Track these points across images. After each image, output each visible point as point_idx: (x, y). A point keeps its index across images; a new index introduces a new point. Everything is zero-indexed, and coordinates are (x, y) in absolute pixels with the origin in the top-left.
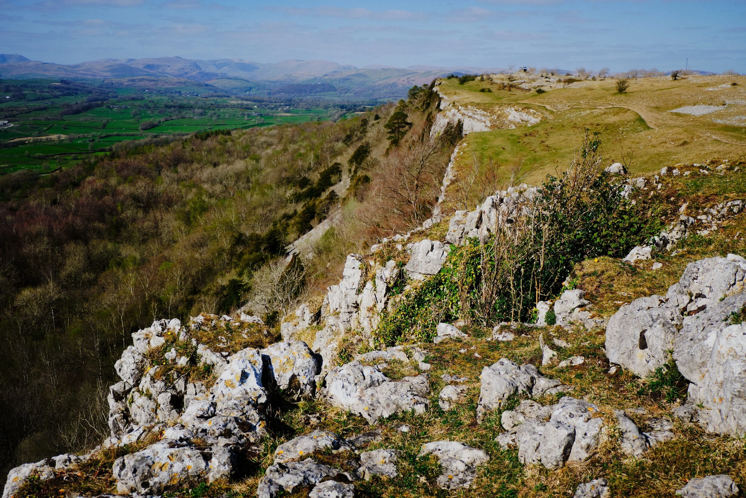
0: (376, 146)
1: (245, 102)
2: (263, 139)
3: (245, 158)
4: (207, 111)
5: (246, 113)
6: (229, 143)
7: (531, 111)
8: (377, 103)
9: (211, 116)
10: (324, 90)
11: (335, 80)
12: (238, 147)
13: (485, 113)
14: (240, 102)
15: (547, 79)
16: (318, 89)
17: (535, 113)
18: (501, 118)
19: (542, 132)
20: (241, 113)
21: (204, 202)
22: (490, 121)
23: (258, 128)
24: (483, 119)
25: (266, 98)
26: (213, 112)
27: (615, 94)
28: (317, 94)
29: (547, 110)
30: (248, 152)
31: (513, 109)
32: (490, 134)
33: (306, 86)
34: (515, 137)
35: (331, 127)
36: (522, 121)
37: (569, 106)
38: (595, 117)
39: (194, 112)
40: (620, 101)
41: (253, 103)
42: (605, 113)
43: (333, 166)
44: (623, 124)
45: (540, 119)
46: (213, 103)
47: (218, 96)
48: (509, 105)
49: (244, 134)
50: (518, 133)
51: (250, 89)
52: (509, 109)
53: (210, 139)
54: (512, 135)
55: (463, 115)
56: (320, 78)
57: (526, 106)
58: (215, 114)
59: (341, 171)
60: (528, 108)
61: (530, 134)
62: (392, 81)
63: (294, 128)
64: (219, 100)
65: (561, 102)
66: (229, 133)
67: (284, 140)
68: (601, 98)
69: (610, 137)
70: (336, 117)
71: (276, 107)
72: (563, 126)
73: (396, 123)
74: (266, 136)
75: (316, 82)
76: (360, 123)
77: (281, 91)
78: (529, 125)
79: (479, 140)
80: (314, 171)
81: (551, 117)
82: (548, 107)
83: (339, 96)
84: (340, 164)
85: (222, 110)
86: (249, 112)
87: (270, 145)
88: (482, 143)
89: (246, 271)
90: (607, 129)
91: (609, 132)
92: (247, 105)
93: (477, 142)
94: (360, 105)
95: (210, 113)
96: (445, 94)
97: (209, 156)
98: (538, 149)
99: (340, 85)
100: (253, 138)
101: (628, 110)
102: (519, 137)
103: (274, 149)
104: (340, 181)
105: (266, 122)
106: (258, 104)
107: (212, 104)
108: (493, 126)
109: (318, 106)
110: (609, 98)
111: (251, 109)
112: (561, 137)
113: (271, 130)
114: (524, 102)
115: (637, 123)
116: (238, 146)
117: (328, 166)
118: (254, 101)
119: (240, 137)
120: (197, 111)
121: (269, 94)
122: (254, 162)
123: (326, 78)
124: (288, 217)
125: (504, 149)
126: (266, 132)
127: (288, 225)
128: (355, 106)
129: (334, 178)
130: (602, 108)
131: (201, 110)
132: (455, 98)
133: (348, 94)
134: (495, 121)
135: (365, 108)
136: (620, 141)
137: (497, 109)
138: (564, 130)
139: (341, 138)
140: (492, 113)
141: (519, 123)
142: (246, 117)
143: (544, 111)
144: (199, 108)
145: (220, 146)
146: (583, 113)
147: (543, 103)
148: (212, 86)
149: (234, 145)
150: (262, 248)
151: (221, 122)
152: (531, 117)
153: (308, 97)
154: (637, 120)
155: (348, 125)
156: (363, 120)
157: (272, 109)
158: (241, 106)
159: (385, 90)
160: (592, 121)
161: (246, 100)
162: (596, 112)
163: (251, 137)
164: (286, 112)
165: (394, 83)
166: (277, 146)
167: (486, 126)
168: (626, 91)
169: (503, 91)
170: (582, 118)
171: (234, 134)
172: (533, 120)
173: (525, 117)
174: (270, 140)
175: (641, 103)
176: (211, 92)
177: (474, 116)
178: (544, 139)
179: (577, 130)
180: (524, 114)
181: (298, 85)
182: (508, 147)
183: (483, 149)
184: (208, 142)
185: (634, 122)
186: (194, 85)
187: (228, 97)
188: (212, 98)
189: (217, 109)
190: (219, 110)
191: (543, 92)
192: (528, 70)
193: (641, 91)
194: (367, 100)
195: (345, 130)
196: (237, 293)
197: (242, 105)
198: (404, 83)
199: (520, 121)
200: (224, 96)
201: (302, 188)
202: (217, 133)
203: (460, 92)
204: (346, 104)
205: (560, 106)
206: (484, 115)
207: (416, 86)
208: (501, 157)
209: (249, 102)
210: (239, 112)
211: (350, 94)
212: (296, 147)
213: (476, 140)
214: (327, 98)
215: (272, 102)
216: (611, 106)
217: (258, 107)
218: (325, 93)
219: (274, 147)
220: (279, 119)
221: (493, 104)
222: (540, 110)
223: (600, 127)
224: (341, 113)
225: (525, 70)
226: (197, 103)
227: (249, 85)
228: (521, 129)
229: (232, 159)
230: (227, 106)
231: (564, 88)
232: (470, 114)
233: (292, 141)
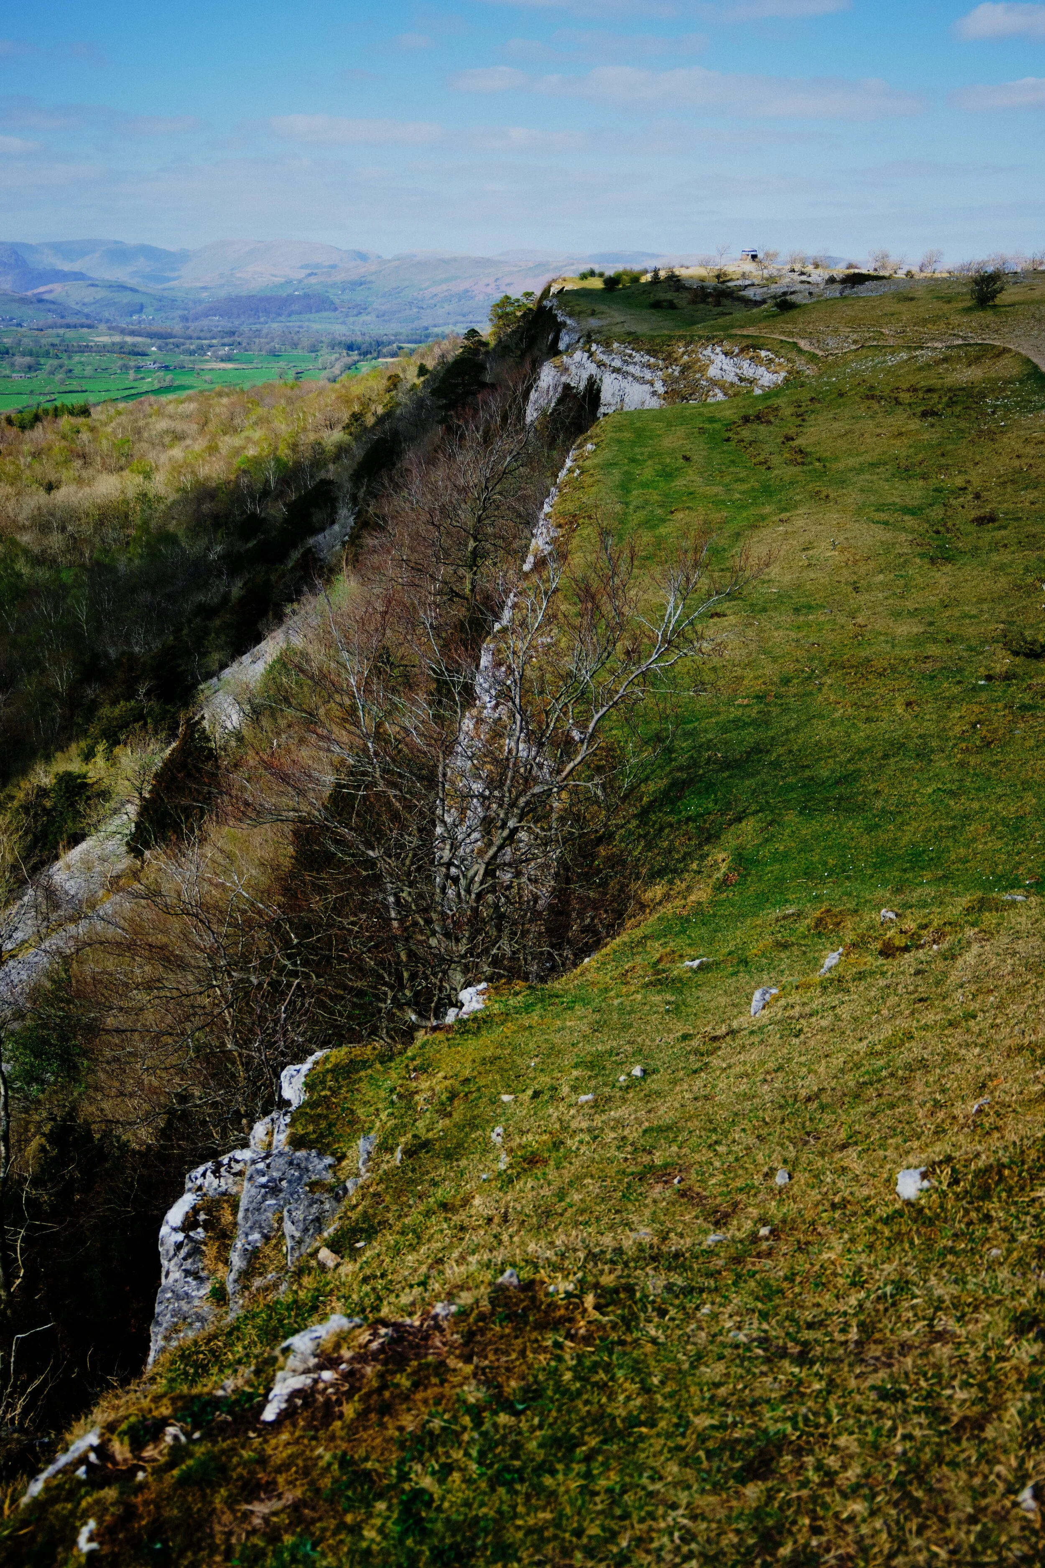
0: (412, 439)
1: (129, 339)
2: (163, 424)
3: (122, 469)
4: (42, 361)
5: (132, 364)
6: (85, 436)
7: (763, 354)
8: (427, 336)
9: (52, 373)
10: (308, 309)
11: (334, 285)
12: (105, 444)
13: (652, 360)
14: (117, 339)
15: (804, 278)
16: (295, 307)
17: (771, 361)
18: (690, 374)
19: (787, 411)
20: (120, 363)
21: (20, 575)
22: (664, 382)
23: (152, 398)
24: (648, 375)
25: (177, 327)
26: (56, 362)
27: (968, 310)
28: (293, 318)
29: (800, 351)
30: (129, 456)
31: (718, 349)
32: (657, 416)
33: (268, 299)
34: (717, 426)
35: (320, 394)
36: (741, 380)
37: (855, 342)
38: (921, 369)
39: (12, 365)
40: (986, 327)
41: (148, 340)
42: (945, 360)
43: (317, 487)
44: (994, 387)
45: (783, 374)
46: (56, 341)
47: (68, 326)
48: (708, 339)
49: (119, 413)
50: (729, 414)
51: (141, 308)
52: (708, 352)
53: (39, 424)
54: (712, 420)
55: (600, 365)
56: (300, 281)
57: (749, 342)
58: (61, 366)
59: (336, 499)
60: (756, 347)
61: (758, 417)
62: (461, 286)
63: (234, 398)
64: (70, 334)
65: (836, 330)
66: (85, 412)
67: (211, 427)
68: (935, 320)
69: (963, 425)
70: (337, 370)
71: (202, 350)
72: (841, 395)
73: (458, 385)
74: (171, 417)
75: (290, 291)
76: (384, 383)
77: (213, 311)
78: (758, 392)
79: (627, 435)
80: (276, 499)
81: (810, 371)
82: (803, 344)
83: (344, 323)
84: (331, 482)
85: (77, 358)
86: (140, 361)
87: (178, 437)
88: (633, 444)
89: (100, 748)
90: (951, 403)
91: (958, 409)
92: (134, 345)
93: (619, 441)
94: (390, 343)
95: (49, 363)
96: (570, 315)
97: (36, 466)
98: (775, 460)
99: (345, 297)
100: (141, 423)
101: (1006, 350)
102: (729, 426)
103: (187, 447)
104: (333, 522)
105: (177, 383)
106: (159, 342)
107: (53, 345)
108: (671, 395)
109: (295, 345)
110: (955, 319)
111: (144, 354)
112: (836, 425)
113: (182, 402)
114: (745, 333)
115: (1031, 385)
116: (104, 442)
117: (306, 486)
118: (150, 335)
119: (111, 419)
120: (19, 360)
121: (185, 319)
122: (140, 479)
123: (313, 280)
124: (206, 612)
125: (687, 459)
126: (171, 408)
127: (206, 631)
128: (379, 344)
129: (318, 516)
130: (938, 345)
131: (28, 359)
132: (593, 323)
133: (363, 318)
134: (676, 381)
135: (400, 348)
136: (992, 436)
137: (682, 350)
138: (844, 405)
139: (339, 420)
140: (670, 359)
141: (732, 384)
142: (131, 372)
143: (793, 355)
144: (24, 355)
145: (64, 443)
146: (891, 361)
147: (791, 334)
148: (53, 303)
149: (95, 440)
150: (142, 691)
151: (74, 385)
152: (761, 370)
153: (275, 325)
154: (1029, 376)
155: (357, 390)
156: (390, 378)
157: (192, 353)
158: (121, 349)
159: (447, 307)
160: (913, 379)
161: (132, 333)
162: (924, 356)
163: (136, 421)
164: (222, 360)
165: (467, 291)
166: (194, 439)
167: (654, 393)
168: (997, 301)
169: (701, 306)
170: (888, 371)
171: (97, 414)
172: (767, 378)
173: (748, 369)
174: (179, 426)
175: (1035, 332)
176: (51, 318)
177: (625, 368)
178: (792, 432)
179: (876, 406)
180: (745, 364)
181: (249, 297)
182: (699, 450)
183: (633, 460)
184: (38, 433)
185: (1021, 382)
186: (13, 301)
187: (89, 327)
188: (54, 331)
189: (64, 356)
190: (70, 357)
191: (792, 306)
192: (761, 256)
193: (1032, 302)
194: (405, 330)
195: (348, 402)
196: (73, 805)
197: (122, 345)
198: (489, 290)
199: (736, 379)
200: (82, 326)
201: (247, 540)
202: (57, 413)
203: (603, 308)
204: (359, 339)
205: (832, 343)
206: (649, 366)
207: (507, 298)
208: (679, 483)
209: (139, 339)
210: (115, 361)
211: (368, 318)
212: (237, 441)
213: (618, 435)
214: (316, 326)
215: (190, 338)
216: (960, 342)
217: (160, 348)
218: (308, 316)
219: (188, 442)
220: (208, 377)
221: (671, 338)
222: (783, 351)
223: (935, 396)
224: (349, 360)
225: (754, 257)
226: (19, 344)
227: (138, 299)
228: (738, 399)
229: (92, 471)
230: (85, 349)
231: (843, 298)
232: (617, 363)
233: (230, 428)
